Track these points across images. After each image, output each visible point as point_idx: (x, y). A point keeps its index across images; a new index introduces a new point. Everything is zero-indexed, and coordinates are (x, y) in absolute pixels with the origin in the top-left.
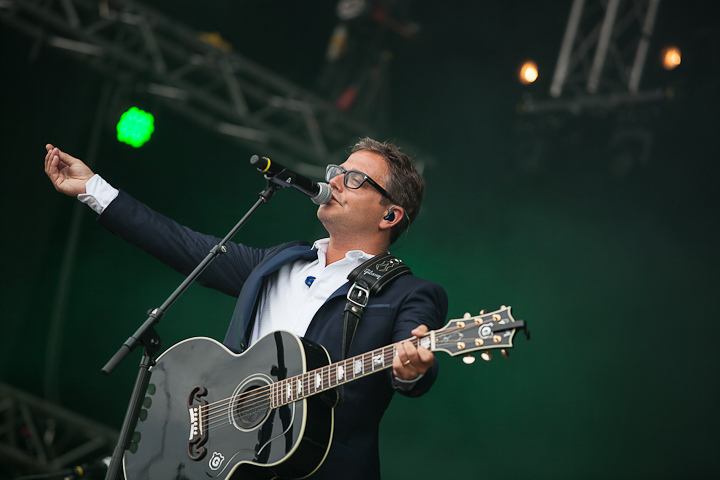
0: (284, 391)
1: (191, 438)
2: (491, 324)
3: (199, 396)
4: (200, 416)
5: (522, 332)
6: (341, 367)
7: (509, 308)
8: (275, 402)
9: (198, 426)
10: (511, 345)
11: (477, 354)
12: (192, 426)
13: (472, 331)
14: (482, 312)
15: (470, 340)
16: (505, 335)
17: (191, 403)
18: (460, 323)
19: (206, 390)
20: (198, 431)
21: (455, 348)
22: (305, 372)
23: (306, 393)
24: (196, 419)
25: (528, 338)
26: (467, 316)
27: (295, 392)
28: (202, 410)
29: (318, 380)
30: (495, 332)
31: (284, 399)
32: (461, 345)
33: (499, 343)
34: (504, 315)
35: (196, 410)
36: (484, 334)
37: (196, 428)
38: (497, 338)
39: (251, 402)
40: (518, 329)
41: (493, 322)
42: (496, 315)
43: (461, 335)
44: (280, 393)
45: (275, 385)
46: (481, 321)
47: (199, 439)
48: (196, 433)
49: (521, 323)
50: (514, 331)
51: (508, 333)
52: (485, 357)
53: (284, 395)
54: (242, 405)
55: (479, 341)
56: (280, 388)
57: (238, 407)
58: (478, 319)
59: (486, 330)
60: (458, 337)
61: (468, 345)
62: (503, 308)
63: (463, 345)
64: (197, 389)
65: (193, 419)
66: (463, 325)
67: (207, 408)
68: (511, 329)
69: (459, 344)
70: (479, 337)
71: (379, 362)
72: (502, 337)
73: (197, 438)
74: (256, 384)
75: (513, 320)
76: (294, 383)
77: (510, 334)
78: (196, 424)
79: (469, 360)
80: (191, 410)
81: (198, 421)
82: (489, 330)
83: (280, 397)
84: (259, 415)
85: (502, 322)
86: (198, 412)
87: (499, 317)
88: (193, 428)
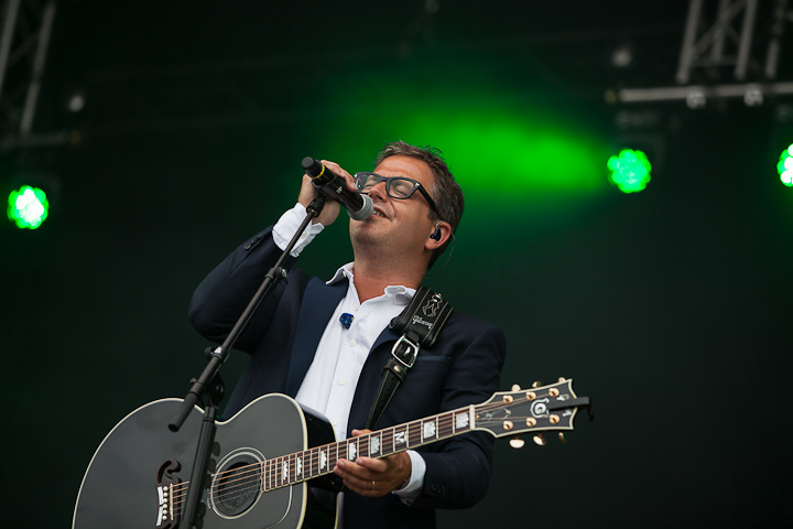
0: (279, 471)
1: (159, 523)
2: (547, 400)
3: (170, 472)
4: (171, 497)
5: (585, 411)
6: (352, 445)
7: (570, 381)
8: (267, 485)
9: (168, 509)
10: (571, 428)
11: (527, 437)
12: (161, 508)
13: (523, 408)
14: (535, 385)
15: (519, 419)
16: (564, 415)
17: (160, 480)
18: (508, 397)
19: (179, 465)
20: (168, 515)
21: (500, 428)
22: (306, 449)
23: (307, 474)
24: (166, 500)
25: (592, 418)
26: (516, 389)
27: (292, 473)
28: (174, 489)
29: (323, 459)
30: (552, 411)
31: (279, 481)
32: (508, 424)
33: (557, 424)
34: (563, 389)
35: (166, 488)
36: (538, 412)
37: (165, 512)
38: (555, 417)
39: (236, 483)
40: (580, 408)
41: (549, 397)
42: (553, 390)
43: (508, 412)
44: (273, 473)
45: (268, 463)
46: (534, 395)
47: (169, 525)
48: (165, 517)
49: (585, 400)
50: (575, 410)
51: (568, 413)
52: (538, 440)
53: (279, 476)
54: (223, 486)
55: (531, 421)
56: (273, 467)
57: (219, 488)
58: (530, 393)
59: (540, 407)
60: (504, 414)
61: (517, 425)
62: (562, 381)
63: (511, 424)
64: (168, 463)
65: (162, 500)
66: (511, 399)
67: (180, 487)
68: (571, 408)
69: (506, 423)
70: (531, 416)
71: (402, 440)
72: (561, 417)
73: (166, 524)
74: (243, 460)
75: (575, 397)
76: (292, 462)
77: (571, 414)
78: (165, 506)
79: (517, 444)
80: (160, 489)
81: (168, 503)
82: (544, 407)
83: (273, 478)
84: (246, 499)
85: (561, 398)
86: (168, 491)
87: (557, 391)
88: (162, 512)
